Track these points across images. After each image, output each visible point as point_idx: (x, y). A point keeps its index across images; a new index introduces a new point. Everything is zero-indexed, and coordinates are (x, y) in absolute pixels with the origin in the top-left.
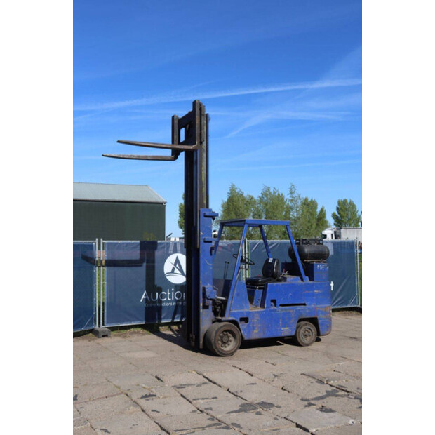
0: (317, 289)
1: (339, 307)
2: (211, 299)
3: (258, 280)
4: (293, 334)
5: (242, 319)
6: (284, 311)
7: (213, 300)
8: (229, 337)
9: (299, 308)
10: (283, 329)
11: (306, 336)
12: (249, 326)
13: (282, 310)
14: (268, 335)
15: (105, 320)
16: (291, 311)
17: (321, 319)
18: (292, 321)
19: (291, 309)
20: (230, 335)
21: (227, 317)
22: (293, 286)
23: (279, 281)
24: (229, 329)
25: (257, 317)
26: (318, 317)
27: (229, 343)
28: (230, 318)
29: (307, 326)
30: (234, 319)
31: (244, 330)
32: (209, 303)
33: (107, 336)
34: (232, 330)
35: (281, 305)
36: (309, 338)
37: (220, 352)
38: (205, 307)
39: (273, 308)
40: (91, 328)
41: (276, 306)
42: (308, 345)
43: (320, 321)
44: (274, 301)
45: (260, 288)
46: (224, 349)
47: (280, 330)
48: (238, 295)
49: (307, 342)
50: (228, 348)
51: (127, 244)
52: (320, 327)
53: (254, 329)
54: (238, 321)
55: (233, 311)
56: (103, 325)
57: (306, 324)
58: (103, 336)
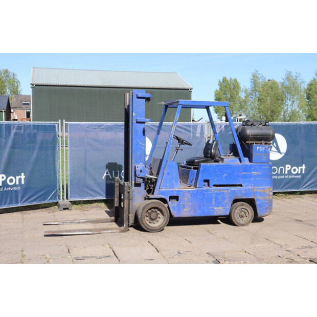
0: (256, 170)
1: (310, 190)
2: (141, 178)
3: (194, 160)
4: (228, 213)
5: (171, 198)
6: (218, 192)
7: (143, 178)
8: (158, 214)
9: (234, 188)
10: (215, 208)
11: (241, 216)
12: (179, 205)
13: (215, 190)
14: (199, 213)
15: (69, 195)
16: (226, 191)
17: (259, 200)
18: (226, 201)
19: (225, 190)
20: (159, 212)
21: (156, 195)
22: (228, 167)
23: (217, 161)
24: (157, 206)
25: (188, 196)
26: (255, 198)
27: (158, 219)
28: (159, 196)
29: (243, 207)
30: (163, 197)
31: (174, 208)
32: (140, 181)
33: (68, 209)
34: (160, 207)
35: (214, 185)
36: (245, 219)
37: (148, 228)
38: (137, 185)
39: (206, 188)
40: (55, 201)
41: (209, 185)
42: (243, 225)
43: (257, 203)
44: (207, 181)
45: (194, 169)
46: (152, 225)
47: (213, 209)
48: (168, 174)
49: (242, 222)
50: (156, 225)
51: (91, 125)
52: (258, 209)
53: (184, 208)
54: (168, 199)
55: (162, 190)
56: (67, 198)
57: (242, 205)
58: (64, 209)
